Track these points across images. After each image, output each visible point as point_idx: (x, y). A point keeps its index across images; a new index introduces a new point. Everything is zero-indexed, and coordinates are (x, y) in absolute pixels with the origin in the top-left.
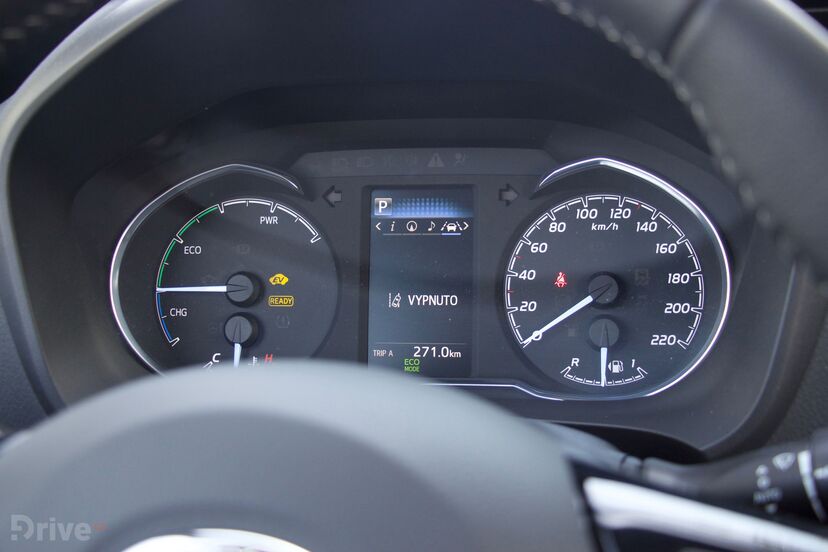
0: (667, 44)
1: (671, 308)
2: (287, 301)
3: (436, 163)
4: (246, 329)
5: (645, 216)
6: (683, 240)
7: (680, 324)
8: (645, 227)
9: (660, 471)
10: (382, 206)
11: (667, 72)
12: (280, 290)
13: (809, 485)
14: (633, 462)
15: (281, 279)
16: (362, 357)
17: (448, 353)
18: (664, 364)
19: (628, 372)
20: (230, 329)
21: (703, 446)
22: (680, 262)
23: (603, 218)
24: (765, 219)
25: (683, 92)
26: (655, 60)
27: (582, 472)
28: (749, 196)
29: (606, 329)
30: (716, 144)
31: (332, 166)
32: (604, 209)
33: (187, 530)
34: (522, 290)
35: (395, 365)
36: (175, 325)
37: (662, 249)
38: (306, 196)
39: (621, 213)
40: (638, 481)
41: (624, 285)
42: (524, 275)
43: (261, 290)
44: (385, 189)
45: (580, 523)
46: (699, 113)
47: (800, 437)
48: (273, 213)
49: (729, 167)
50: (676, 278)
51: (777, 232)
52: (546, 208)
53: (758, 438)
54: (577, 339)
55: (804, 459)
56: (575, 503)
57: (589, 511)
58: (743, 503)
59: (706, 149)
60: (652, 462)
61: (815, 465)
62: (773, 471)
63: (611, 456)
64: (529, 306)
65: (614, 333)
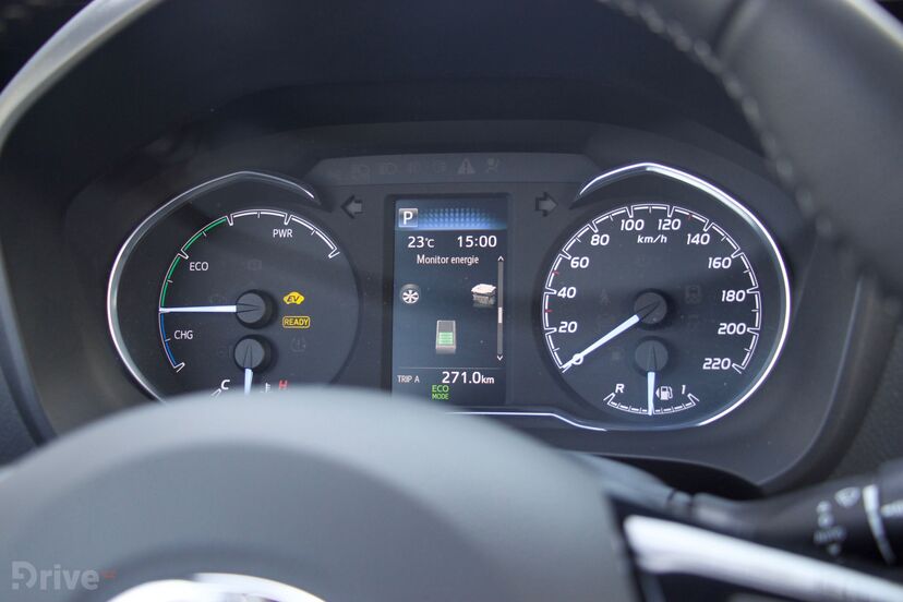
0: (716, 34)
1: (725, 328)
2: (303, 322)
3: (465, 169)
4: (258, 353)
5: (696, 228)
6: (738, 252)
7: (735, 347)
8: (696, 240)
9: (712, 509)
10: (407, 216)
11: (715, 65)
12: (295, 310)
13: (875, 524)
14: (681, 498)
15: (297, 298)
16: (384, 384)
17: (479, 378)
18: (717, 390)
19: (678, 399)
20: (240, 353)
21: (759, 480)
22: (735, 278)
23: (651, 229)
24: (825, 228)
25: (734, 87)
26: (703, 53)
27: (622, 510)
28: (807, 202)
29: (653, 351)
30: (771, 144)
31: (353, 173)
32: (652, 220)
33: (186, 574)
34: (561, 310)
35: (421, 393)
36: (180, 349)
37: (715, 263)
38: (324, 207)
39: (670, 224)
40: (689, 520)
41: (673, 303)
42: (563, 293)
43: (275, 309)
44: (411, 198)
45: (620, 567)
46: (751, 110)
47: (866, 470)
48: (286, 225)
49: (785, 171)
50: (730, 296)
51: (840, 242)
52: (587, 219)
53: (821, 471)
54: (622, 363)
55: (870, 495)
56: (615, 544)
57: (630, 554)
58: (803, 544)
59: (759, 151)
60: (703, 498)
61: (882, 500)
62: (836, 509)
63: (657, 491)
64: (569, 327)
65: (663, 356)
